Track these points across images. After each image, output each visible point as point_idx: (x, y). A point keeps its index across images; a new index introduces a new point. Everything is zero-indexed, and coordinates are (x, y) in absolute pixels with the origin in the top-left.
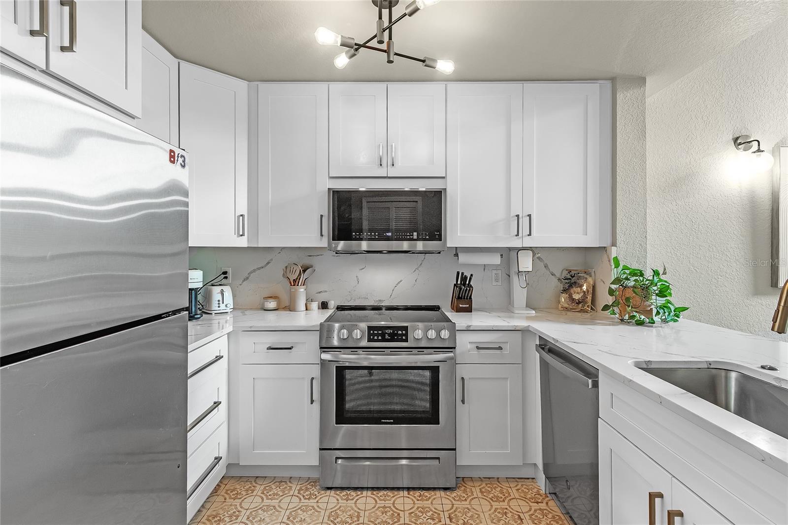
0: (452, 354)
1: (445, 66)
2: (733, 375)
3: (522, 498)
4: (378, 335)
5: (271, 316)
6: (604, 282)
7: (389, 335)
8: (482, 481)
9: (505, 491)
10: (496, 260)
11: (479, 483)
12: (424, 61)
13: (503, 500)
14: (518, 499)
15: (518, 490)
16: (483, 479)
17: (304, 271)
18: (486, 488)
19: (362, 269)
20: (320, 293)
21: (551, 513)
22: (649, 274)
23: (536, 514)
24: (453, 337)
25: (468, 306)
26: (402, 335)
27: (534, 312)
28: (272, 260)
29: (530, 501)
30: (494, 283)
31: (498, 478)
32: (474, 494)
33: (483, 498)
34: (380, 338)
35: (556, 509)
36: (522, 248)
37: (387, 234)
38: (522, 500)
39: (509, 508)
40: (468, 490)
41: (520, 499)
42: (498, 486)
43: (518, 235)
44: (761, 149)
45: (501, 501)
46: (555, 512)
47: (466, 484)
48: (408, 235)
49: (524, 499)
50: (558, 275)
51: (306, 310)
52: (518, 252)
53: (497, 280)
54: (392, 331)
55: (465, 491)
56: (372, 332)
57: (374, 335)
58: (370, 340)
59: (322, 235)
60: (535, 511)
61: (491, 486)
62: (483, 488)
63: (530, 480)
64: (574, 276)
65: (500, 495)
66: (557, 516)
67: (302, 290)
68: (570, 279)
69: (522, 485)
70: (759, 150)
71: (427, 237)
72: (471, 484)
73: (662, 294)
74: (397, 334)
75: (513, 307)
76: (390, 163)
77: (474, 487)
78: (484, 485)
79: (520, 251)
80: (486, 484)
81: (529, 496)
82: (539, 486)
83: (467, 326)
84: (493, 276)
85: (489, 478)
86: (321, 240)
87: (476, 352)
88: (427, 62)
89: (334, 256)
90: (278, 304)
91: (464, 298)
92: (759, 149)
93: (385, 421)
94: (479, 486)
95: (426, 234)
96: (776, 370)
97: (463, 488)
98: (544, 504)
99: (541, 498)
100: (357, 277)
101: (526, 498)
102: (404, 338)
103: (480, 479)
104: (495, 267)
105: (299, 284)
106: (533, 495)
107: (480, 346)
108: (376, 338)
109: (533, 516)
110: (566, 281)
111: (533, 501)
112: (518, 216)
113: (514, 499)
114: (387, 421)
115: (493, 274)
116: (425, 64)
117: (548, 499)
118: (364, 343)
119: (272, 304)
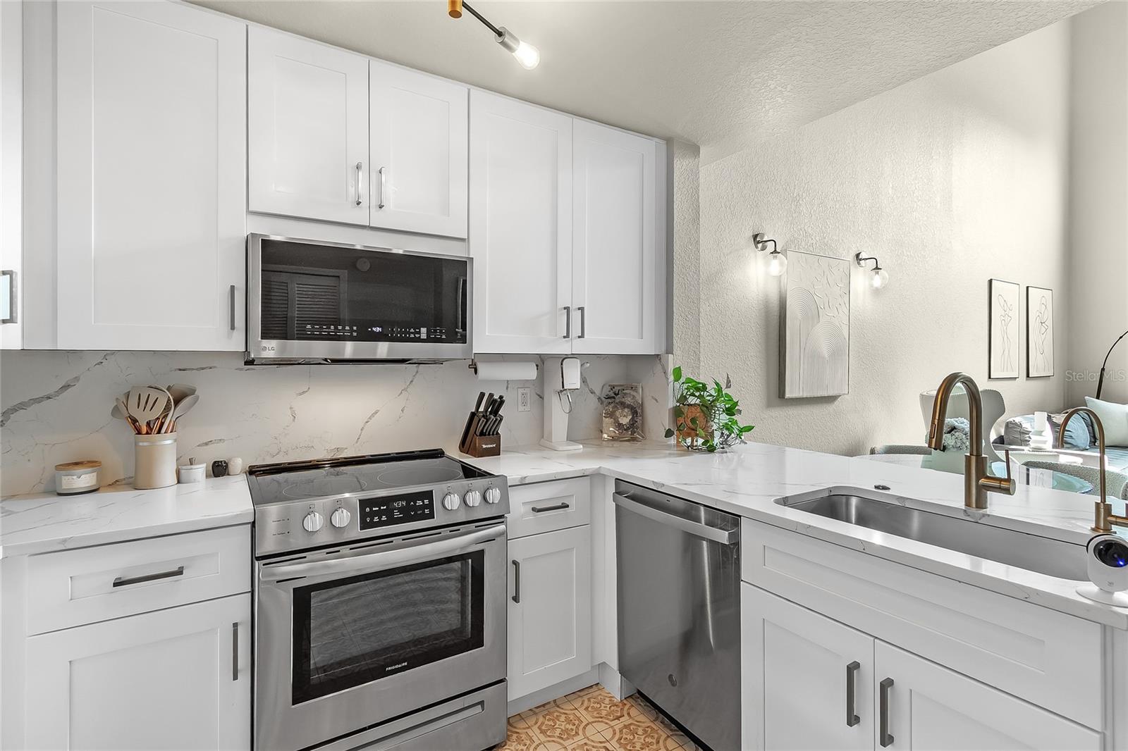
0: (502, 527)
1: (527, 56)
2: (854, 501)
3: (597, 719)
4: (379, 514)
5: (84, 505)
6: (656, 400)
7: (401, 510)
8: (535, 714)
9: (572, 717)
10: (530, 373)
11: (533, 720)
12: (500, 34)
13: (576, 732)
14: (593, 722)
15: (587, 709)
16: (537, 710)
17: (177, 402)
18: (546, 722)
19: (300, 394)
20: (206, 444)
21: (639, 726)
22: (711, 389)
23: (624, 736)
24: (505, 497)
25: (494, 446)
26: (425, 507)
27: (581, 446)
28: (77, 379)
29: (608, 719)
30: (521, 408)
31: (555, 701)
32: (535, 738)
33: (549, 741)
34: (384, 518)
35: (642, 718)
36: (571, 356)
37: (374, 329)
38: (599, 721)
39: (587, 742)
40: (523, 736)
41: (595, 722)
42: (561, 713)
43: (567, 336)
44: (778, 250)
45: (573, 735)
46: (644, 722)
47: (515, 728)
48: (412, 333)
49: (600, 720)
50: (598, 392)
51: (179, 482)
52: (563, 361)
53: (524, 404)
54: (404, 504)
55: (519, 741)
56: (368, 510)
57: (373, 514)
58: (364, 526)
59: (233, 328)
60: (621, 731)
61: (552, 718)
62: (543, 723)
63: (595, 688)
64: (618, 394)
65: (570, 727)
66: (648, 727)
67: (167, 442)
68: (614, 398)
69: (589, 700)
70: (775, 252)
71: (444, 337)
72: (522, 725)
73: (730, 412)
74: (416, 508)
75: (551, 442)
76: (374, 202)
77: (529, 727)
78: (541, 719)
79: (566, 360)
80: (544, 717)
81: (604, 713)
82: (610, 693)
83: (521, 478)
84: (520, 398)
85: (544, 705)
86: (230, 337)
87: (532, 516)
88: (507, 39)
89: (241, 369)
90: (99, 479)
91: (489, 434)
92: (775, 250)
93: (393, 668)
94: (536, 723)
95: (441, 331)
96: (889, 489)
97: (515, 735)
98: (626, 717)
99: (619, 709)
100: (291, 408)
101: (602, 718)
102: (427, 511)
103: (531, 713)
104: (524, 383)
105: (163, 430)
106: (608, 709)
107: (539, 507)
108: (376, 519)
109: (622, 741)
110: (610, 400)
111: (612, 718)
112: (567, 309)
113: (588, 724)
114: (397, 666)
115: (520, 394)
116: (500, 40)
117: (626, 707)
118: (358, 533)
119: (84, 479)
